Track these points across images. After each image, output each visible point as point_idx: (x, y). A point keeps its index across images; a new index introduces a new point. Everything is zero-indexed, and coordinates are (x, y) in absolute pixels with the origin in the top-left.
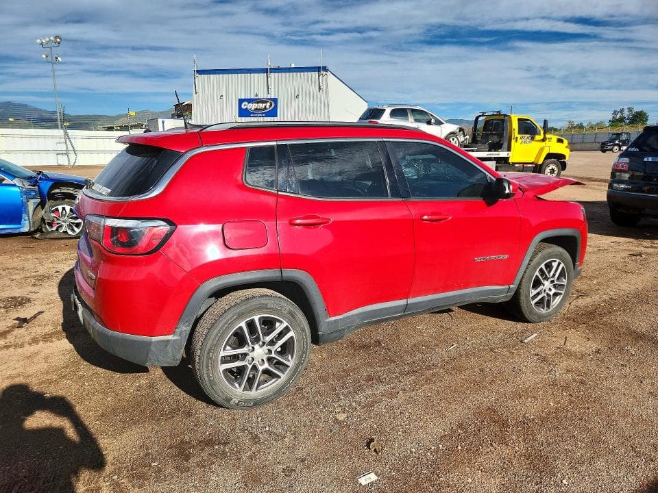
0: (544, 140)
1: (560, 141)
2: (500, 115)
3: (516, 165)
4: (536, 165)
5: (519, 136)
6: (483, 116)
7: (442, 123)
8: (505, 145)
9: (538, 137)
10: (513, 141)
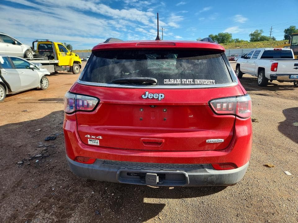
0: (70, 55)
1: (76, 55)
2: (48, 41)
3: (63, 67)
4: (70, 66)
5: (60, 53)
6: (37, 41)
7: (21, 44)
8: (55, 57)
9: (68, 53)
10: (58, 55)
